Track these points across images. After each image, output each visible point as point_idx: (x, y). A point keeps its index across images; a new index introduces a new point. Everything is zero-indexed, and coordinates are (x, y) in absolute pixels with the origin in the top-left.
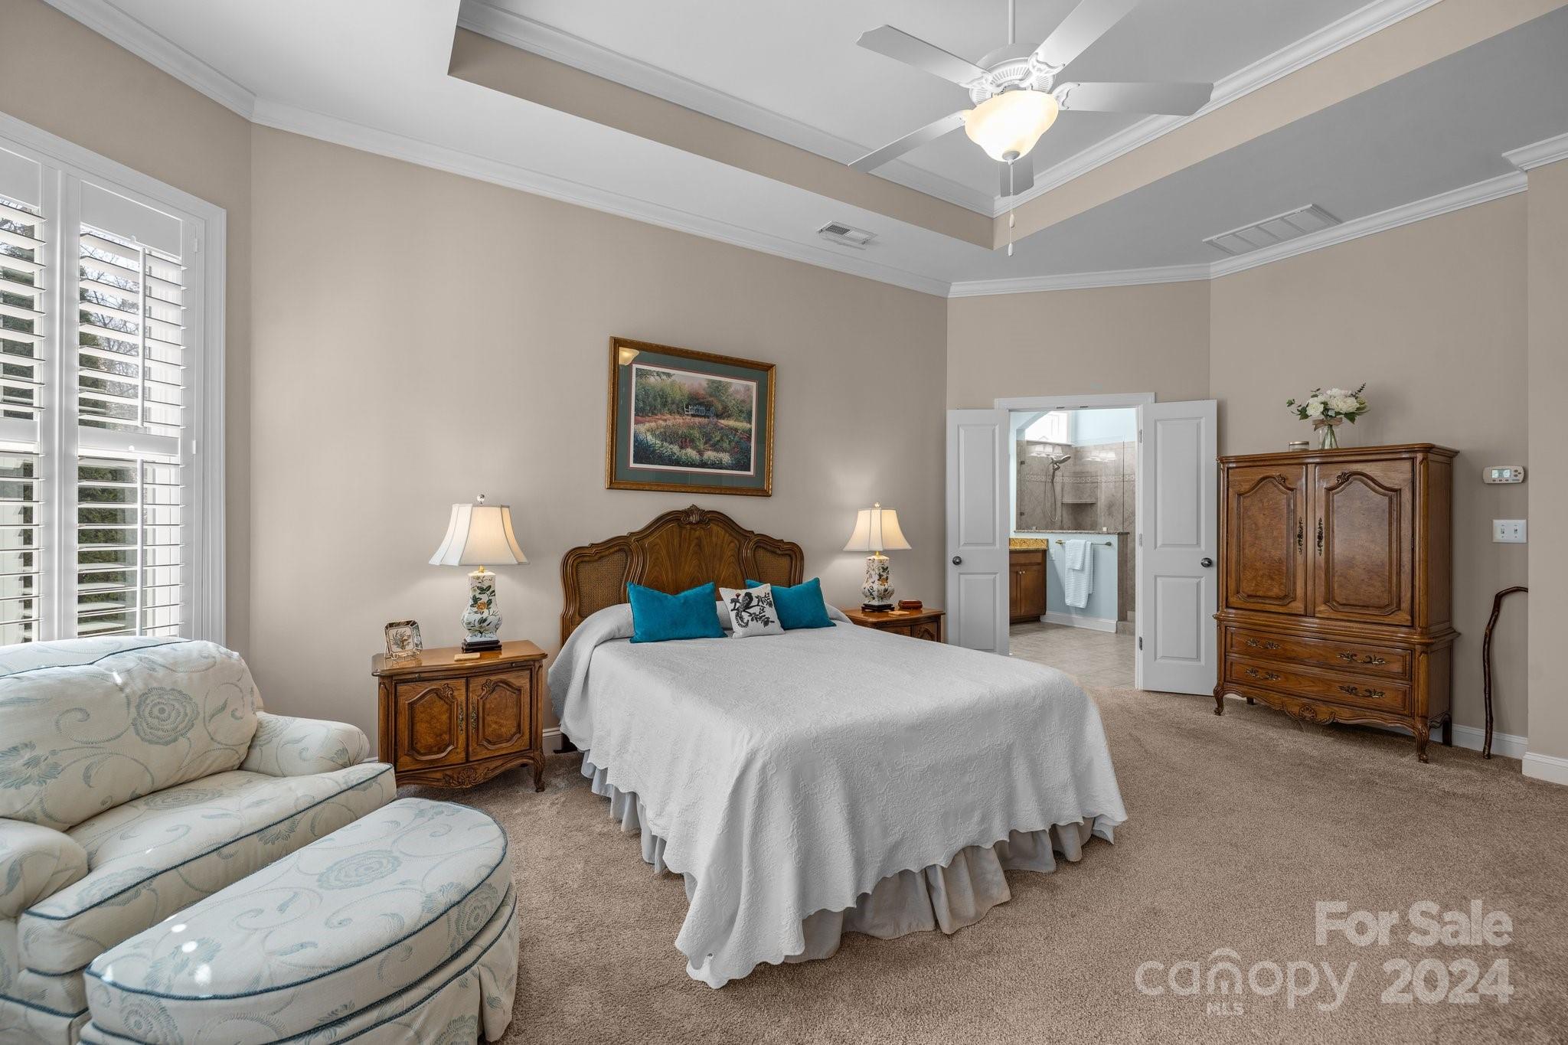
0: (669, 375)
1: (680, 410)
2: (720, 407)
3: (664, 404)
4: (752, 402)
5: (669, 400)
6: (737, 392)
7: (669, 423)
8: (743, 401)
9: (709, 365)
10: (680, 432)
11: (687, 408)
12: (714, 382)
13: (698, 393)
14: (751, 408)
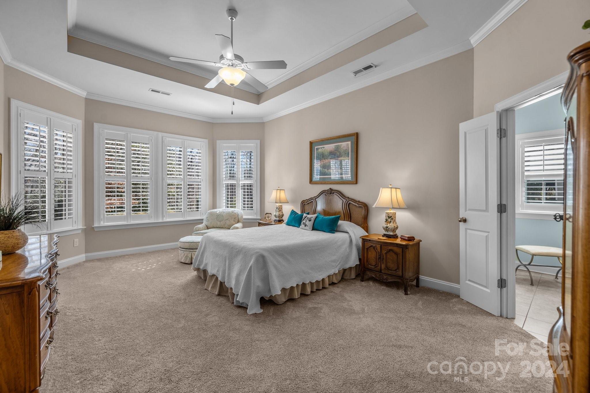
0: (324, 147)
1: (327, 158)
2: (338, 154)
3: (323, 157)
4: (349, 149)
5: (324, 155)
6: (344, 147)
7: (324, 162)
8: (346, 150)
9: (335, 140)
10: (327, 165)
11: (329, 156)
12: (336, 146)
13: (332, 151)
14: (349, 151)
